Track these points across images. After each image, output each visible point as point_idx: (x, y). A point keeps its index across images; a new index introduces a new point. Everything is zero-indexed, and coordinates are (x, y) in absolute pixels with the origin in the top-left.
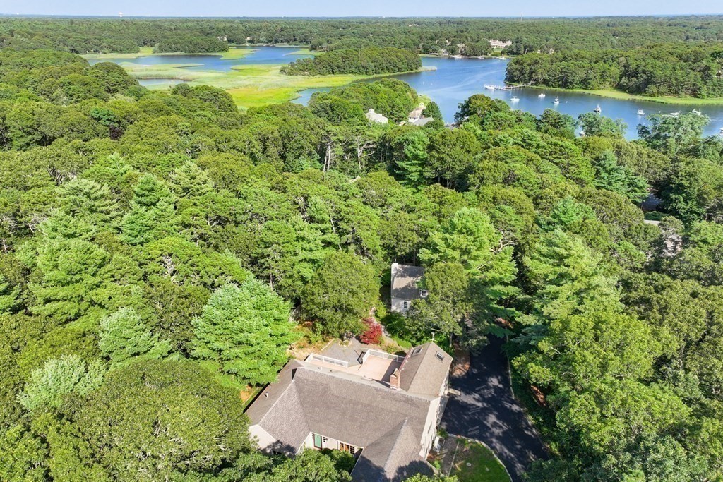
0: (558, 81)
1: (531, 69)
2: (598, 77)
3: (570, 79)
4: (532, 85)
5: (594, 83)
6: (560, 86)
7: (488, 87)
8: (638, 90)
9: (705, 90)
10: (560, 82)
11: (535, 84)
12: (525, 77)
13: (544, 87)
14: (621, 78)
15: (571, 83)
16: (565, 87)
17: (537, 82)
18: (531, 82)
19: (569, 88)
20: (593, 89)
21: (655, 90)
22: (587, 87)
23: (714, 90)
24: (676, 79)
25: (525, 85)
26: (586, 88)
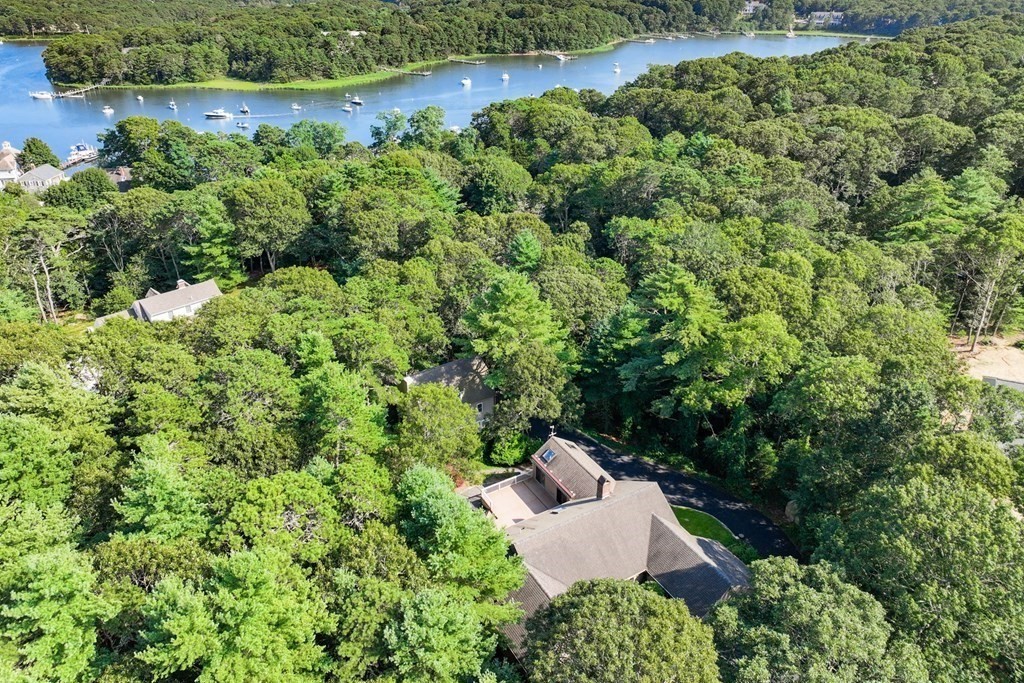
0: (149, 75)
1: (94, 60)
2: (202, 63)
3: (166, 70)
4: (107, 84)
5: (199, 72)
6: (153, 81)
7: (37, 95)
8: (263, 76)
9: (336, 70)
10: (153, 77)
11: (113, 83)
12: (90, 73)
13: (129, 85)
14: (231, 64)
15: (170, 76)
16: (161, 82)
17: (115, 80)
18: (105, 80)
19: (168, 83)
20: (201, 81)
21: (284, 74)
22: (193, 79)
23: (343, 68)
24: (301, 59)
25: (97, 86)
26: (193, 81)
